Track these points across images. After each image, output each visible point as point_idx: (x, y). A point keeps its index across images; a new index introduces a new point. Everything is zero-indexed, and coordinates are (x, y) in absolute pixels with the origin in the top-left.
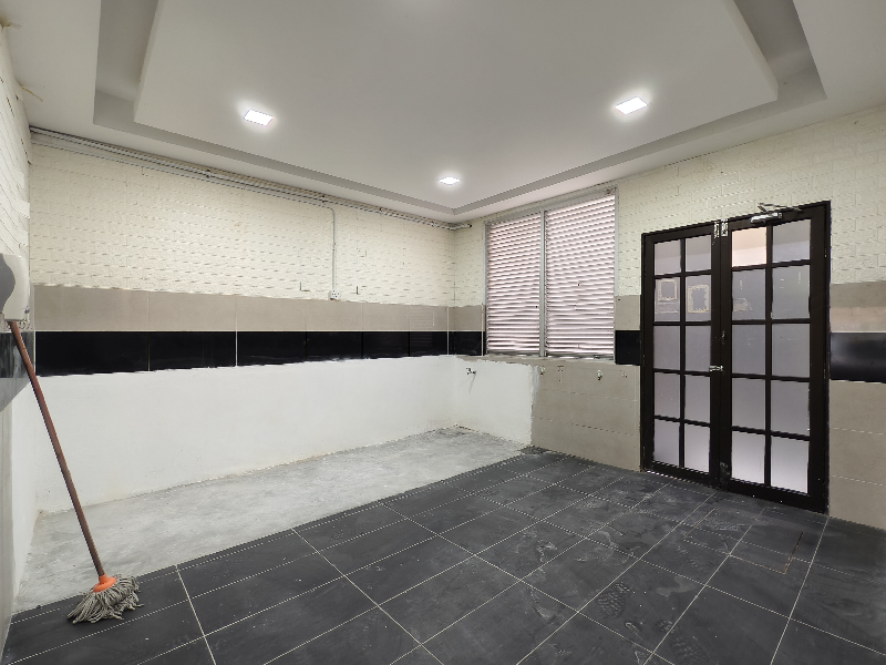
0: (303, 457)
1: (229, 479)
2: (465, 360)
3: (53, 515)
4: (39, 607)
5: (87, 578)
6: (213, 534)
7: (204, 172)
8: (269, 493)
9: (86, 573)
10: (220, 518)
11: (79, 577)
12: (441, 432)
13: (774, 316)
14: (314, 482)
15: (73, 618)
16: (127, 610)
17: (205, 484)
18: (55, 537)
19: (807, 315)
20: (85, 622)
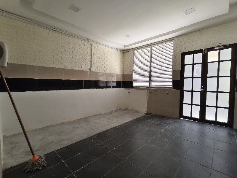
0: (84, 117)
1: (63, 124)
2: (126, 89)
3: (9, 137)
4: (11, 167)
5: (25, 156)
6: (63, 140)
7: (53, 29)
8: (77, 128)
9: (25, 155)
10: (64, 135)
11: (23, 156)
12: (120, 110)
13: (220, 75)
14: (90, 124)
15: (25, 170)
16: (43, 166)
17: (55, 125)
18: (11, 143)
19: (229, 75)
20: (30, 172)
